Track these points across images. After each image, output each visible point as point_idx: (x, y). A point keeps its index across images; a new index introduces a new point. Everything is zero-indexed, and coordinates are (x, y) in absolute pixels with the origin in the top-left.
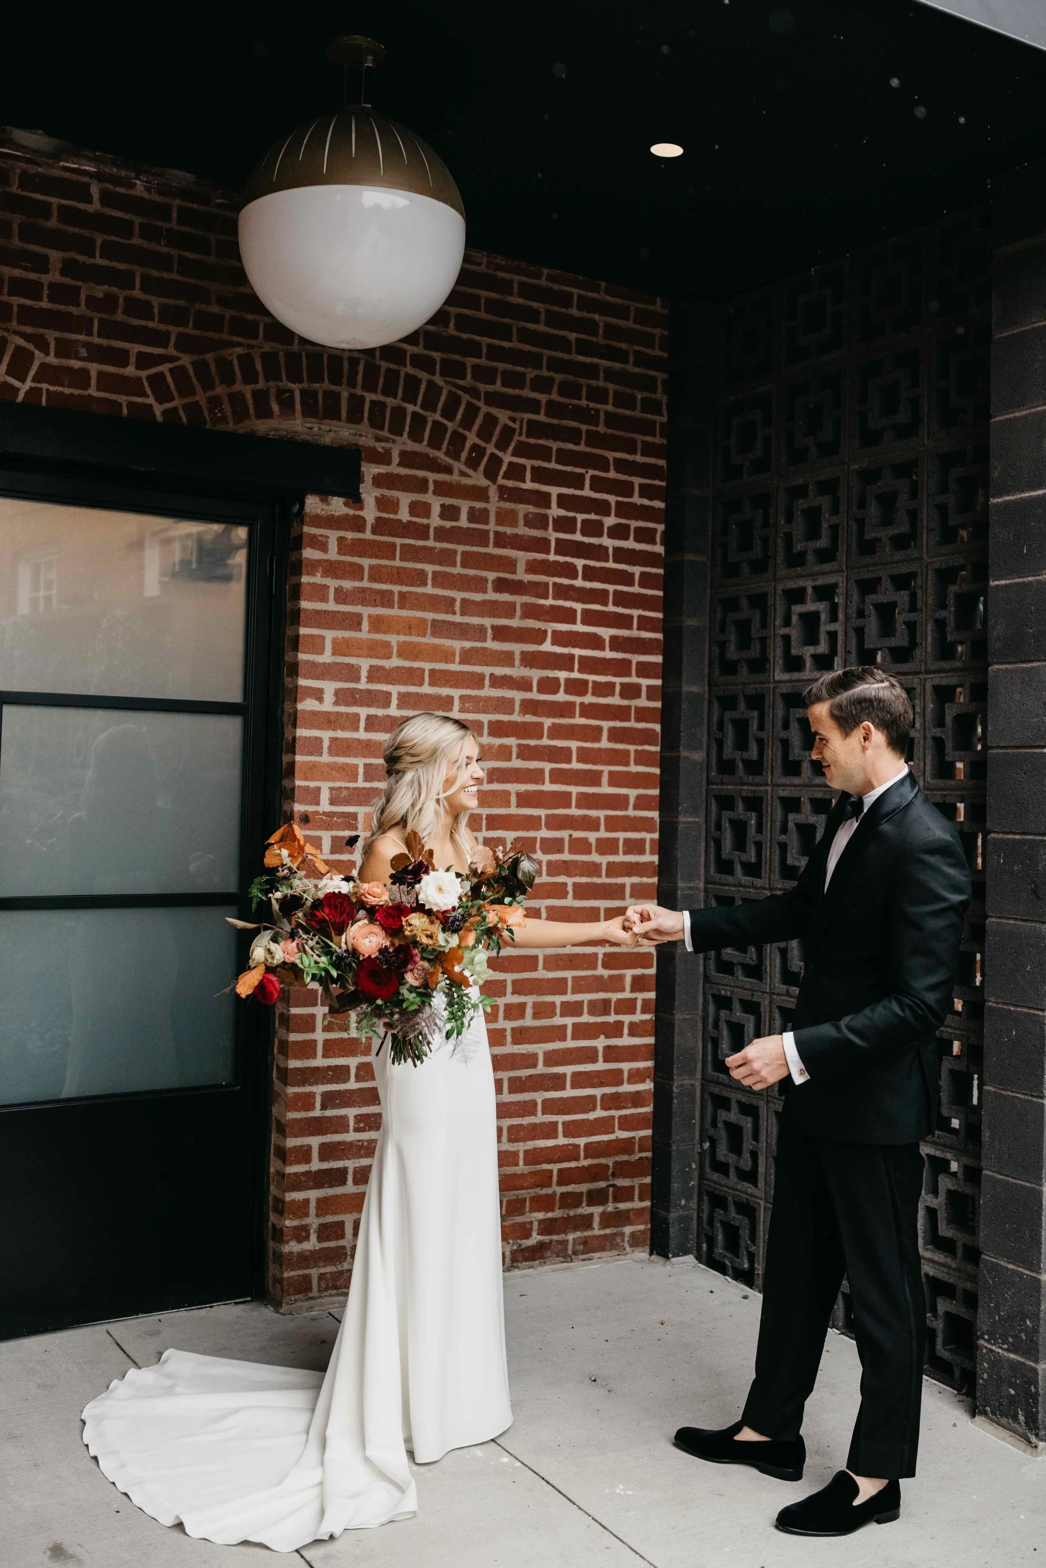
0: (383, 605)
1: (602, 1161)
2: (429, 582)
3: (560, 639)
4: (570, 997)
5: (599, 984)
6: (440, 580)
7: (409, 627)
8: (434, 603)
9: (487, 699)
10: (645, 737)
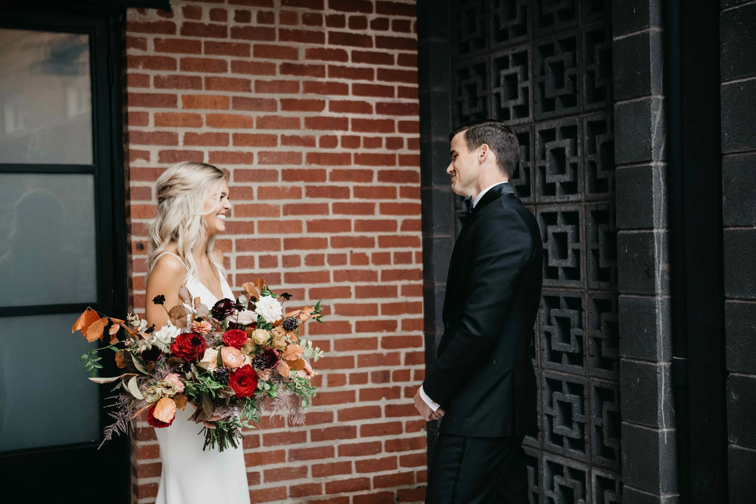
0: (193, 87)
1: (388, 489)
2: (229, 69)
3: (335, 106)
4: (357, 370)
5: (380, 360)
6: (237, 67)
7: (215, 103)
8: (233, 84)
9: (280, 154)
10: (409, 177)
